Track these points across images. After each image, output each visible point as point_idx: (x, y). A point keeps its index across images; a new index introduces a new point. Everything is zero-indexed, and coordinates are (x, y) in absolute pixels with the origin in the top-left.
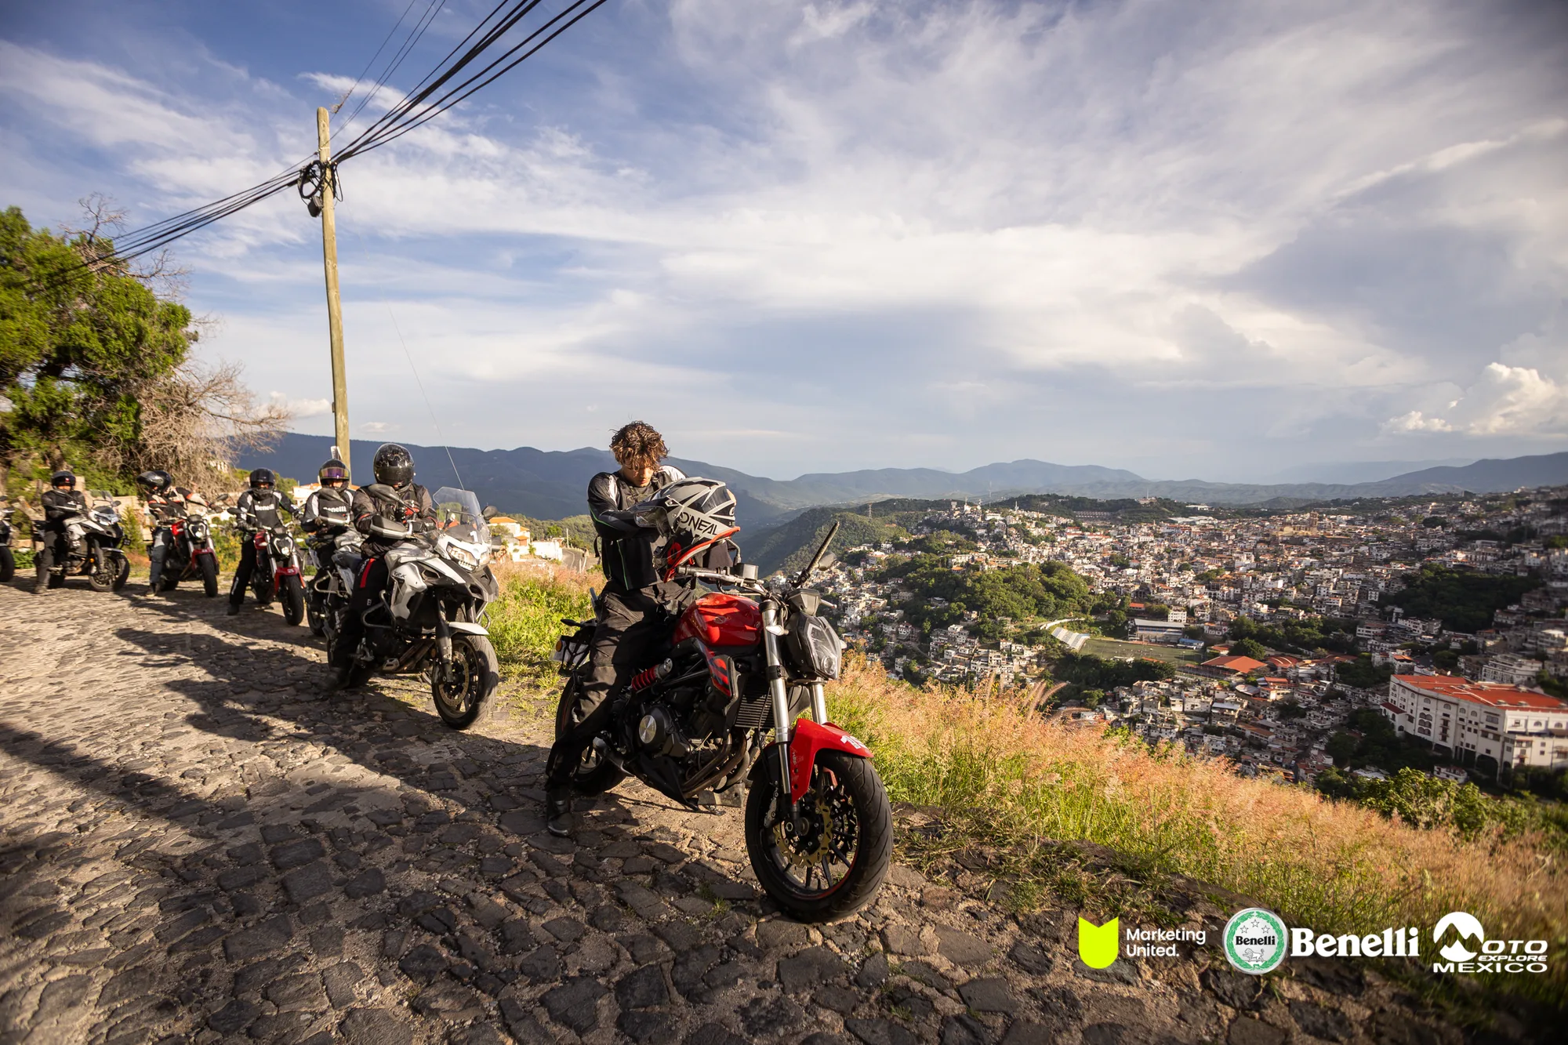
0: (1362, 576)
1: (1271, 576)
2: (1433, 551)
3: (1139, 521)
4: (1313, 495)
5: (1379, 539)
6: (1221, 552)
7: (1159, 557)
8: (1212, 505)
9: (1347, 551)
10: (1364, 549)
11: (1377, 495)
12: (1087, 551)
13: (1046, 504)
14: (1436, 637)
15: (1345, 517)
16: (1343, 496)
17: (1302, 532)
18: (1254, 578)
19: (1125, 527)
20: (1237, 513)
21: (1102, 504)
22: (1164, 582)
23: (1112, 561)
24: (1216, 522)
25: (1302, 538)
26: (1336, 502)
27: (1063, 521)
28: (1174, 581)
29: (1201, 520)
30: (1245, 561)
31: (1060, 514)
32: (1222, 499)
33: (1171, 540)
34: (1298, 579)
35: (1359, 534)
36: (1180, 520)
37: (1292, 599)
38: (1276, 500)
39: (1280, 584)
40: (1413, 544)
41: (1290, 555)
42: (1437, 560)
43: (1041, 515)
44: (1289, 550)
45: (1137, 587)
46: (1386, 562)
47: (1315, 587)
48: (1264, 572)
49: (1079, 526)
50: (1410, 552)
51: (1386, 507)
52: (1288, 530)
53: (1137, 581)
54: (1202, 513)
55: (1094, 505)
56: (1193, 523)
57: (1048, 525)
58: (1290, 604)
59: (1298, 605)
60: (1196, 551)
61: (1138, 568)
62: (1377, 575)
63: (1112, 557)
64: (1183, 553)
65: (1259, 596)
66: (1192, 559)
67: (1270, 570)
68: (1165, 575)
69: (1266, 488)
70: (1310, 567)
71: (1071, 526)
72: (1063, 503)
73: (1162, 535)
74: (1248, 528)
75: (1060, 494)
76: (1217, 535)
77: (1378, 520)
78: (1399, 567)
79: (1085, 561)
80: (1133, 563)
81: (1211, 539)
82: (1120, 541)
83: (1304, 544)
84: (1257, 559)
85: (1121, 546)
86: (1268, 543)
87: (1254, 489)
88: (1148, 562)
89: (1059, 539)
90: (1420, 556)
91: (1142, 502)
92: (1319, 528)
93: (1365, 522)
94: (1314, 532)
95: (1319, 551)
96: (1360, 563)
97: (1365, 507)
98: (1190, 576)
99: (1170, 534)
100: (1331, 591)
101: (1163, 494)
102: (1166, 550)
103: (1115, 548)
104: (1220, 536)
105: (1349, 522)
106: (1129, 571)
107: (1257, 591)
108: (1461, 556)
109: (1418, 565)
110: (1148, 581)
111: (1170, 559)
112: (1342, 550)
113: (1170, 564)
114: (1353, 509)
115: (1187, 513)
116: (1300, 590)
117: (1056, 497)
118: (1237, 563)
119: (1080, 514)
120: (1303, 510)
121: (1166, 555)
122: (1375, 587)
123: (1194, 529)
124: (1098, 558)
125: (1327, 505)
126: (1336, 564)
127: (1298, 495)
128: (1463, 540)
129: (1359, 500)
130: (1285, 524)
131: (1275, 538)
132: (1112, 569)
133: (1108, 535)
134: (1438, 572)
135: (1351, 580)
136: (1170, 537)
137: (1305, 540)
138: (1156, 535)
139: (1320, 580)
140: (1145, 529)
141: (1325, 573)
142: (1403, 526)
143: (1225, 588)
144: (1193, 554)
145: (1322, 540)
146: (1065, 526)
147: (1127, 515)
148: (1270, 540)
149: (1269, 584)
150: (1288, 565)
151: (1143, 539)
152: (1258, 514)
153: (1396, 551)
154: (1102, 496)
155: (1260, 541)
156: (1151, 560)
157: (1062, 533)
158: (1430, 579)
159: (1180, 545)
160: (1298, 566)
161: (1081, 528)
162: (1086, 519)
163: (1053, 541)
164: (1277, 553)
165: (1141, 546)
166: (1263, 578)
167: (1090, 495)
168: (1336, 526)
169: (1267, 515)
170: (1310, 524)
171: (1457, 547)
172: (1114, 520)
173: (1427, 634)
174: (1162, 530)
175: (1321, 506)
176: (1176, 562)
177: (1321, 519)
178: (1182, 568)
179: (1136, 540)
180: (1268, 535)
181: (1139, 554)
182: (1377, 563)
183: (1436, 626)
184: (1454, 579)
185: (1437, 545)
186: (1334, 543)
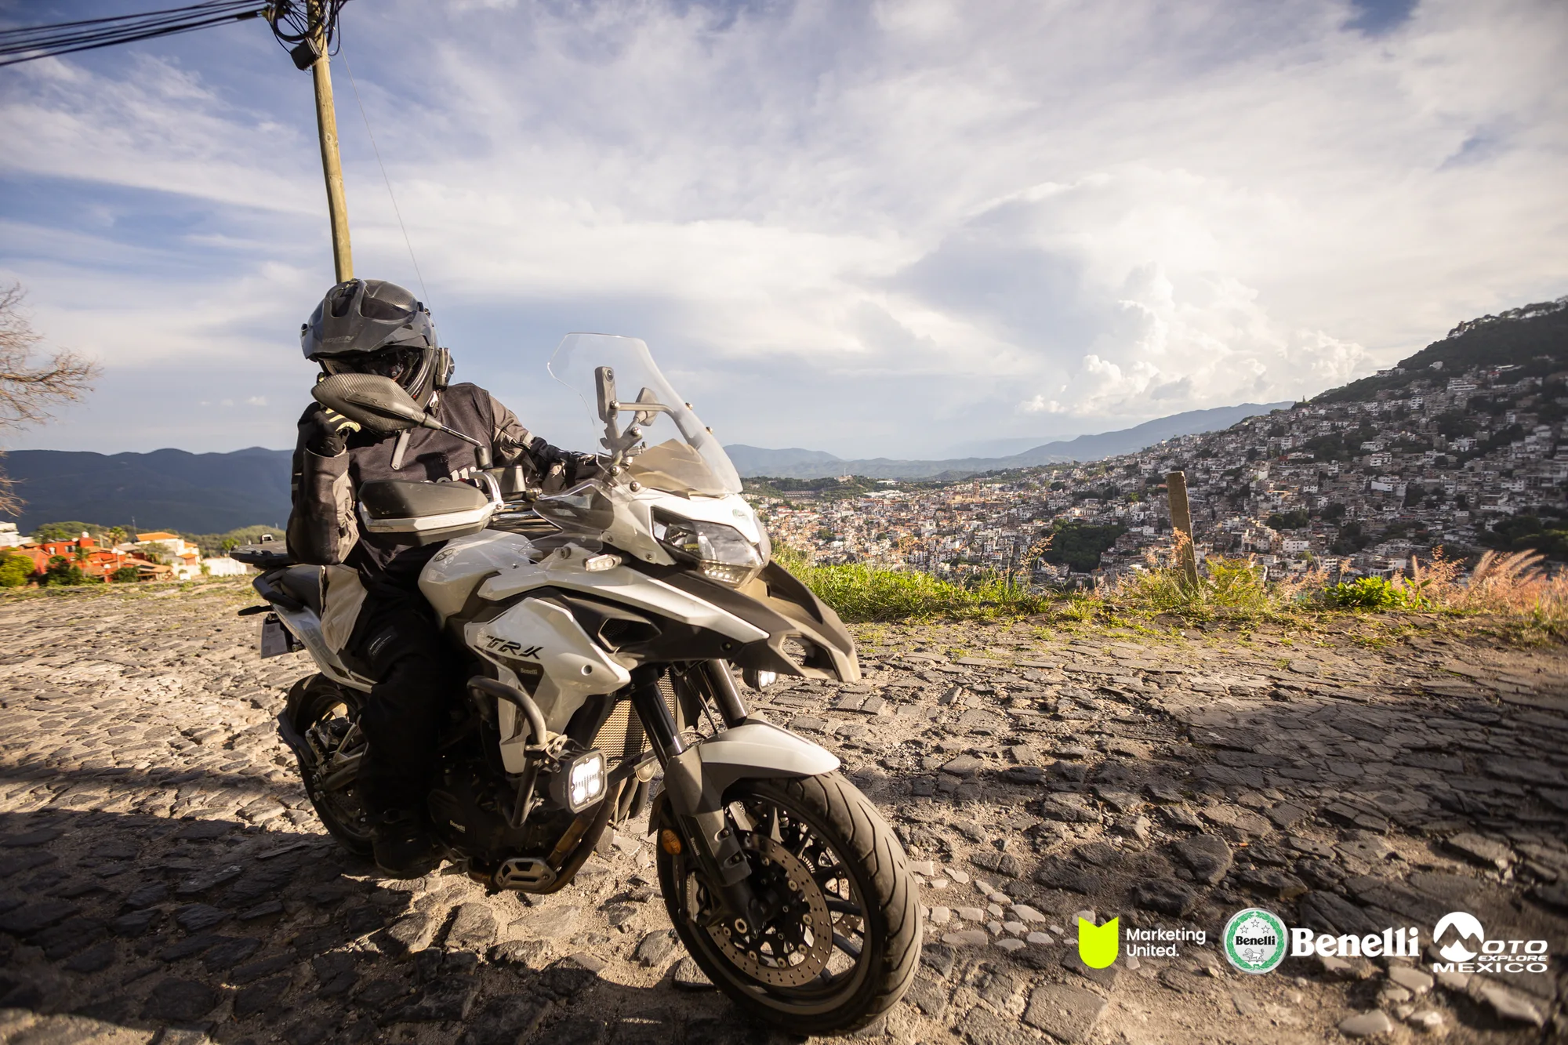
0: (1015, 533)
1: (950, 538)
2: (1060, 509)
3: (840, 498)
4: (972, 468)
5: (1023, 502)
6: (909, 521)
7: (859, 529)
8: (897, 479)
9: (1002, 514)
10: (1014, 511)
11: (1018, 466)
12: (797, 528)
13: (757, 486)
14: (1067, 578)
15: (998, 486)
16: (995, 468)
17: (969, 500)
18: (937, 541)
19: (828, 504)
20: (918, 486)
21: (807, 484)
22: (866, 551)
23: (820, 535)
24: (902, 494)
25: (969, 505)
26: (990, 473)
27: (774, 501)
28: (874, 549)
29: (890, 494)
30: (929, 527)
31: (771, 495)
32: (904, 474)
33: (869, 513)
34: (971, 539)
35: (1009, 499)
36: (873, 494)
37: (966, 557)
38: (945, 474)
39: (957, 545)
40: (1046, 504)
41: (961, 520)
42: (1062, 516)
43: (754, 497)
44: (961, 515)
45: (845, 557)
46: (1030, 520)
47: (982, 546)
48: (944, 535)
49: (788, 505)
50: (1045, 512)
51: (1024, 476)
52: (959, 498)
53: (844, 552)
54: (891, 487)
55: (800, 485)
56: (884, 497)
57: (761, 506)
58: (966, 561)
59: (973, 561)
60: (889, 521)
61: (843, 540)
62: (1025, 532)
63: (820, 532)
64: (878, 523)
65: (942, 557)
66: (886, 528)
67: (949, 533)
68: (867, 545)
69: (937, 463)
70: (977, 529)
71: (781, 505)
72: (772, 484)
73: (860, 509)
74: (928, 498)
75: (769, 476)
76: (904, 506)
77: (1021, 486)
78: (1039, 523)
79: (797, 537)
80: (838, 536)
81: (900, 510)
82: (826, 517)
83: (970, 510)
84: (938, 525)
85: (826, 520)
86: (944, 511)
87: (928, 465)
88: (851, 535)
89: (772, 518)
90: (1051, 514)
91: (841, 480)
92: (981, 496)
93: (1012, 488)
94: (977, 499)
95: (982, 514)
96: (1012, 522)
97: (1012, 477)
98: (887, 543)
99: (867, 507)
100: (995, 548)
101: (859, 473)
102: (865, 523)
103: (821, 524)
104: (906, 506)
105: (1001, 489)
106: (836, 544)
107: (940, 553)
108: (1077, 512)
109: (1051, 521)
110: (853, 551)
111: (868, 530)
112: (999, 513)
113: (869, 535)
114: (1003, 478)
115: (879, 488)
116: (972, 549)
117: (766, 479)
118: (923, 530)
119: (789, 494)
120: (967, 481)
121: (865, 527)
122: (1024, 541)
123: (886, 502)
124: (808, 534)
125: (983, 476)
126: (995, 525)
127: (961, 468)
128: (1078, 499)
129: (1006, 470)
130: (956, 493)
131: (949, 505)
132: (821, 542)
133: (814, 512)
134: (1065, 526)
135: (1008, 537)
136: (867, 510)
137: (972, 506)
138: (856, 509)
139: (985, 539)
140: (846, 505)
141: (989, 533)
142: (1039, 492)
143: (916, 552)
144: (886, 524)
145: (984, 505)
146: (776, 505)
147: (829, 493)
148: (945, 508)
149: (949, 547)
150: (960, 529)
151: (844, 513)
152: (934, 486)
153: (1035, 511)
154: (806, 476)
155: (938, 510)
156: (853, 532)
157: (774, 513)
158: (1060, 532)
159: (876, 517)
160: (968, 529)
161: (791, 507)
162: (794, 498)
163: (767, 521)
164: (951, 519)
165: (843, 520)
166: (944, 541)
167: (794, 475)
168: (992, 493)
169: (941, 487)
170: (974, 493)
171: (1074, 505)
172: (817, 497)
173: (1061, 576)
174: (860, 505)
175: (979, 477)
176: (874, 532)
177: (981, 487)
178: (880, 537)
179: (839, 515)
180: (943, 504)
181: (843, 527)
182: (1024, 522)
183: (1066, 569)
184: (1074, 530)
185: (1061, 504)
186: (992, 507)
